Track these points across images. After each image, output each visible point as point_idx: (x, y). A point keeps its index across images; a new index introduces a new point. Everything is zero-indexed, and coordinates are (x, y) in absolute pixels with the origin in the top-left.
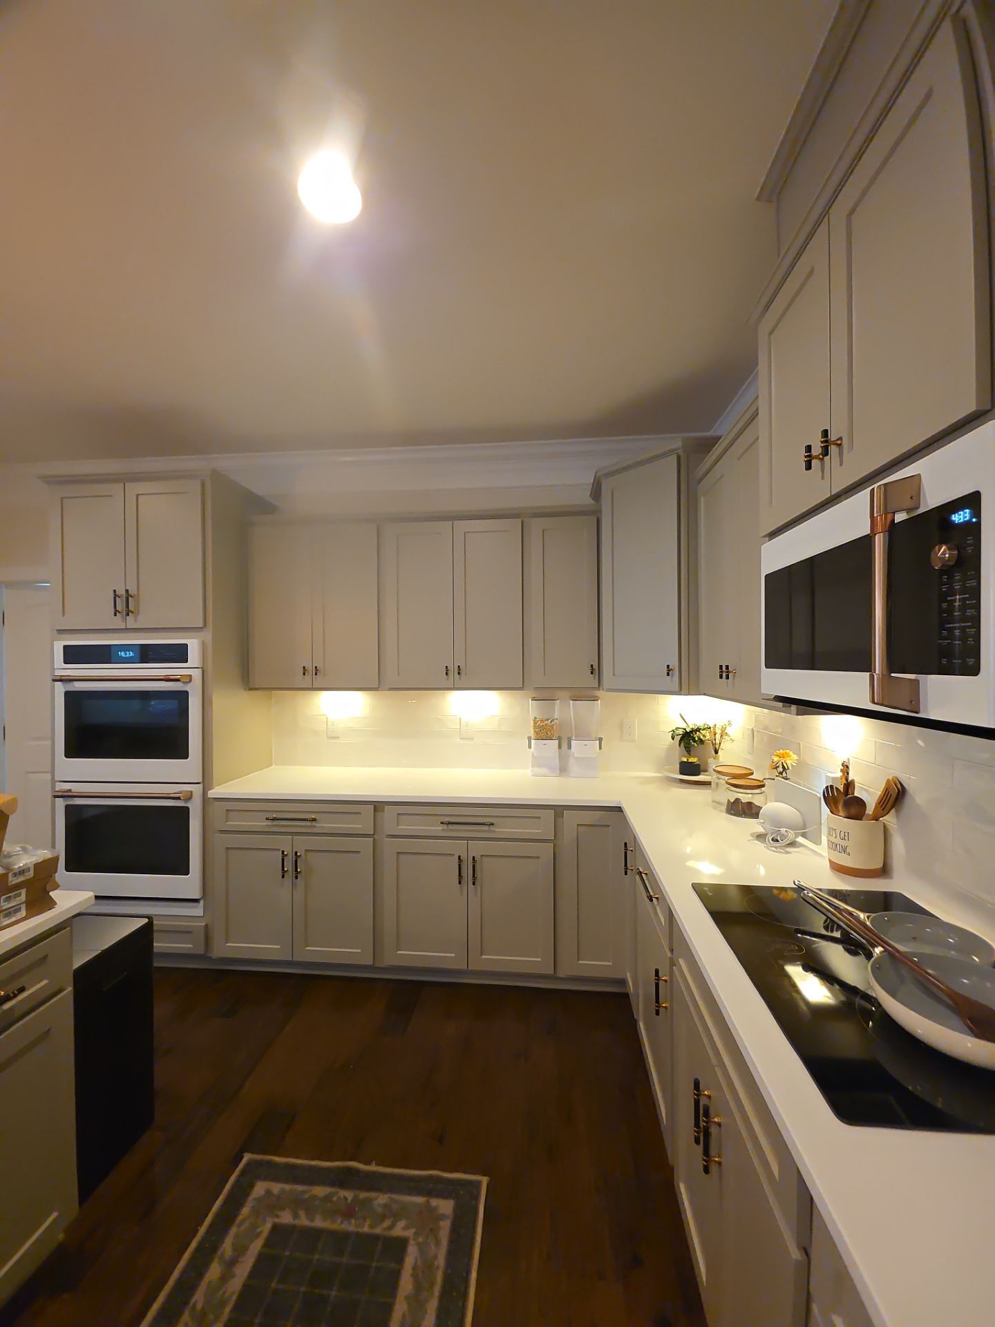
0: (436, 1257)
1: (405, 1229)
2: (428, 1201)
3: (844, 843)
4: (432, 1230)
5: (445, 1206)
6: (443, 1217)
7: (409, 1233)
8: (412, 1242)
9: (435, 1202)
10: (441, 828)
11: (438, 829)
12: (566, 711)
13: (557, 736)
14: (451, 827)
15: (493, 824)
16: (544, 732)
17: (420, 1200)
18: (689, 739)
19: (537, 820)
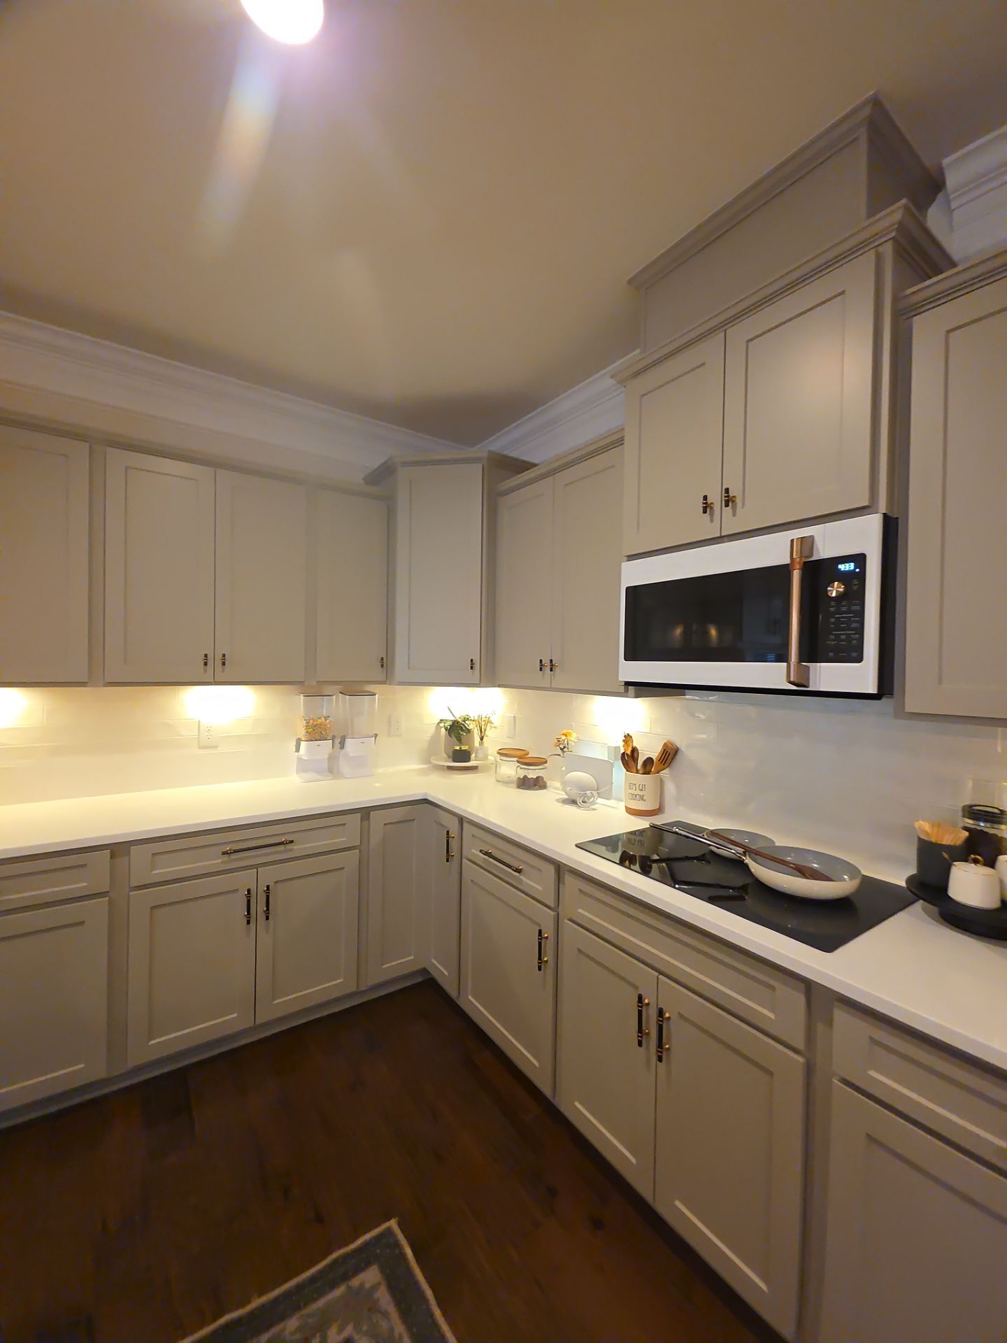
0: (392, 1329)
1: (340, 1330)
2: (347, 1285)
3: (641, 793)
4: (370, 1310)
5: (371, 1276)
6: (375, 1288)
7: (349, 1331)
8: (356, 1337)
9: (355, 1282)
10: (220, 861)
11: (217, 862)
12: (336, 706)
13: (331, 735)
14: (233, 856)
15: (292, 842)
16: (316, 732)
17: (339, 1291)
18: (457, 729)
19: (342, 827)
